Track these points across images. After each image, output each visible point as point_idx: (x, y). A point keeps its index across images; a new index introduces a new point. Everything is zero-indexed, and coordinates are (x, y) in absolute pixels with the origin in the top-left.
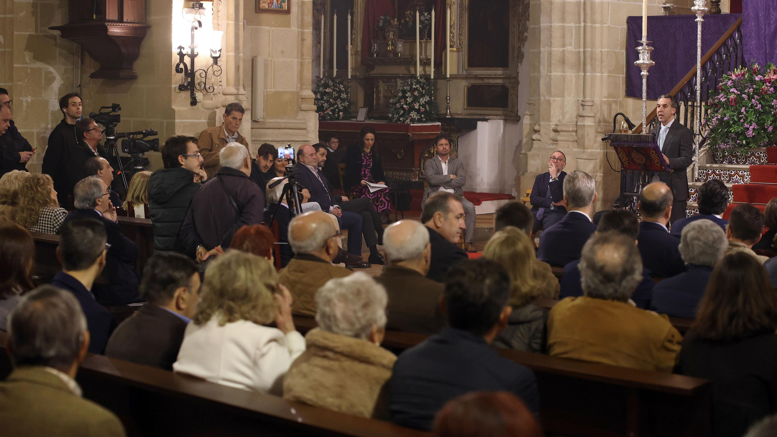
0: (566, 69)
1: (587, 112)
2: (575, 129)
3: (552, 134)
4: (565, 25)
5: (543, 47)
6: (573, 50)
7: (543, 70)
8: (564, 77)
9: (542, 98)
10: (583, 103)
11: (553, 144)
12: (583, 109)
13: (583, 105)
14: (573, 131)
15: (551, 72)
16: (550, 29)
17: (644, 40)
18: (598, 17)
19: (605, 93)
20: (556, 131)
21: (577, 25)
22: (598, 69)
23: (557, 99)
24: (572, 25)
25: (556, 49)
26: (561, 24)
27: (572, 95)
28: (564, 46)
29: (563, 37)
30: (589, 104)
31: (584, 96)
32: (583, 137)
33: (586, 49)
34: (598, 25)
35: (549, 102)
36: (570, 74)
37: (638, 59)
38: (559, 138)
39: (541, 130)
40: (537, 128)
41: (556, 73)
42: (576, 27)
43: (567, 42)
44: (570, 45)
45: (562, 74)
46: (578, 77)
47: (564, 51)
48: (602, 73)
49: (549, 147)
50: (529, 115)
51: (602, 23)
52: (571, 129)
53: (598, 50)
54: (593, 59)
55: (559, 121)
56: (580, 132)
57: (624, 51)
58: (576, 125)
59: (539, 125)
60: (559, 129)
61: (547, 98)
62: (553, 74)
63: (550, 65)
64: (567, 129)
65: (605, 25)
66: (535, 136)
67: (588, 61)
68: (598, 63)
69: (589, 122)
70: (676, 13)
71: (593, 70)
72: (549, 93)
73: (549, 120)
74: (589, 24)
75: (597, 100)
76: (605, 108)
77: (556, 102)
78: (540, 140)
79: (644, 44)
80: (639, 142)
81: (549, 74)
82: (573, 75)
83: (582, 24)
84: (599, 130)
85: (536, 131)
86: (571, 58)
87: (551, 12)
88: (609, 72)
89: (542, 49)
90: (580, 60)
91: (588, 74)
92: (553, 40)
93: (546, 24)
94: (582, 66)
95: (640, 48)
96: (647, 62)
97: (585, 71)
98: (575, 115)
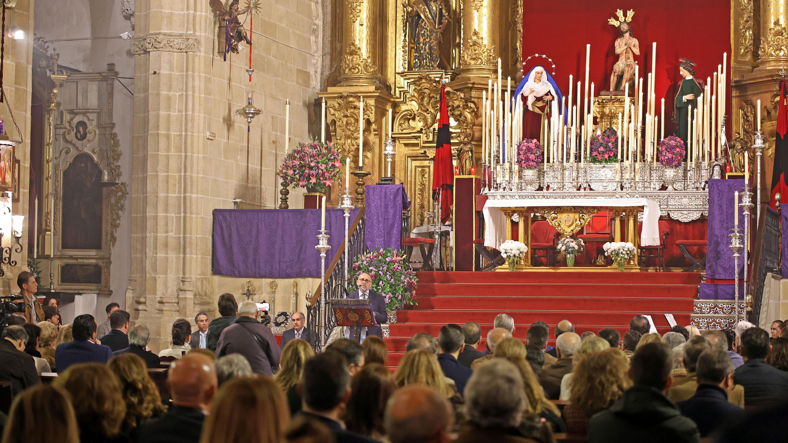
0: (169, 251)
1: (187, 286)
2: (177, 301)
3: (158, 305)
4: (169, 215)
5: (150, 233)
6: (174, 236)
7: (149, 252)
8: (167, 258)
9: (148, 275)
10: (183, 279)
11: (159, 313)
12: (183, 285)
13: (183, 281)
14: (175, 303)
15: (156, 254)
16: (156, 218)
17: (323, 229)
18: (194, 208)
19: (199, 272)
20: (161, 302)
21: (178, 215)
22: (194, 252)
23: (161, 276)
24: (173, 215)
25: (161, 235)
26: (164, 214)
27: (173, 272)
28: (167, 232)
29: (167, 225)
30: (189, 280)
31: (184, 273)
32: (185, 307)
33: (186, 235)
34: (194, 216)
35: (155, 279)
36: (172, 255)
37: (318, 244)
38: (164, 308)
39: (147, 302)
40: (142, 300)
41: (161, 255)
42: (176, 217)
43: (169, 229)
44: (172, 231)
45: (166, 255)
46: (178, 258)
47: (167, 236)
48: (197, 255)
49: (155, 316)
50: (132, 290)
51: (197, 214)
52: (174, 301)
53: (194, 237)
54: (191, 243)
55: (163, 294)
56: (181, 303)
57: (211, 237)
58: (178, 297)
59: (145, 298)
60: (164, 301)
61: (153, 275)
62: (159, 255)
63: (156, 248)
64: (171, 301)
65: (199, 216)
66: (141, 307)
67: (188, 245)
68: (194, 247)
69: (190, 295)
70: (245, 207)
71: (191, 253)
72: (155, 270)
73: (155, 293)
74: (188, 215)
75: (193, 277)
76: (199, 284)
77: (160, 278)
78: (146, 310)
79: (323, 233)
80: (358, 305)
81: (154, 255)
82: (174, 256)
83: (182, 215)
84: (196, 302)
85: (139, 303)
86: (172, 243)
87: (157, 204)
88: (202, 254)
89: (148, 235)
90: (180, 244)
91: (188, 256)
92: (158, 227)
93: (152, 214)
94: (182, 249)
95: (320, 236)
96: (326, 247)
97: (184, 253)
98: (175, 289)
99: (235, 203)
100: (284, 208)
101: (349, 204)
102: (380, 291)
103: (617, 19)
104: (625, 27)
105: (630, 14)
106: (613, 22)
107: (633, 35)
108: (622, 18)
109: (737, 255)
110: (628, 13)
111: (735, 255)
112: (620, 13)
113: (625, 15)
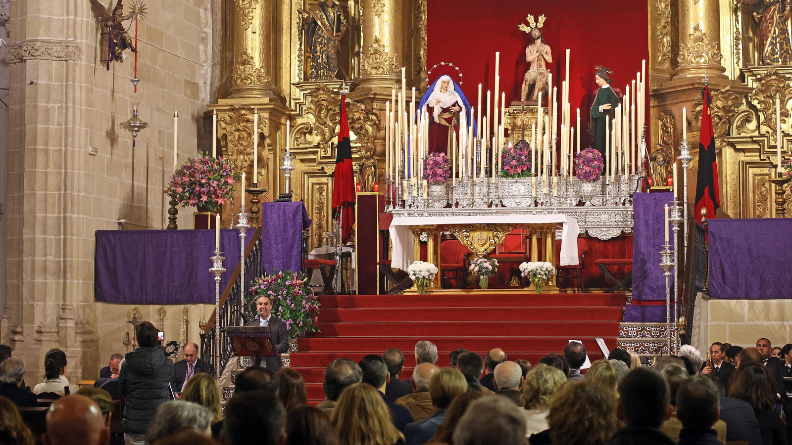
0: (48, 277)
1: (68, 314)
2: (57, 330)
3: (36, 335)
4: (47, 237)
5: (27, 256)
6: (53, 259)
7: (26, 277)
8: (46, 283)
9: (25, 303)
10: (63, 307)
11: (37, 344)
12: (64, 312)
13: (63, 309)
14: (55, 332)
15: (34, 279)
16: (33, 240)
17: (217, 251)
18: (75, 230)
19: (81, 298)
20: (39, 332)
21: (58, 237)
22: (75, 276)
23: (39, 303)
24: (52, 237)
25: (39, 259)
26: (42, 236)
27: (53, 299)
28: (45, 255)
29: (45, 248)
30: (70, 307)
31: (64, 299)
32: (65, 337)
33: (67, 259)
34: (75, 238)
35: (32, 307)
36: (51, 281)
37: (212, 266)
38: (43, 338)
39: (24, 331)
40: (19, 329)
41: (39, 280)
42: (55, 239)
43: (48, 252)
44: (51, 254)
45: (44, 281)
46: (58, 284)
47: (45, 260)
48: (78, 280)
49: (33, 346)
50: (8, 318)
51: (78, 236)
52: (53, 330)
53: (75, 260)
54: (72, 268)
55: (41, 323)
56: (62, 333)
57: (93, 261)
58: (58, 326)
59: (22, 327)
60: (43, 330)
61: (30, 302)
62: (37, 280)
63: (33, 272)
64: (50, 330)
65: (80, 238)
66: (17, 337)
67: (68, 270)
68: (75, 271)
69: (70, 324)
70: (130, 229)
71: (72, 278)
72: (33, 298)
73: (32, 322)
74: (69, 237)
75: (75, 304)
76: (81, 311)
77: (38, 306)
78: (22, 341)
79: (218, 254)
80: (257, 333)
81: (32, 281)
82: (53, 281)
83: (62, 237)
84: (78, 331)
85: (15, 333)
86: (51, 267)
87: (34, 225)
88: (84, 279)
89: (25, 258)
90: (60, 268)
91: (68, 281)
92: (36, 251)
93: (29, 236)
94: (62, 274)
95: (214, 258)
96: (220, 269)
97: (65, 278)
98: (55, 317)
99: (120, 224)
100: (173, 229)
101: (245, 223)
102: (280, 317)
103: (528, 24)
104: (536, 33)
105: (542, 19)
106: (523, 28)
107: (545, 42)
108: (533, 24)
109: (668, 274)
110: (540, 18)
111: (666, 274)
112: (531, 18)
113: (536, 21)
